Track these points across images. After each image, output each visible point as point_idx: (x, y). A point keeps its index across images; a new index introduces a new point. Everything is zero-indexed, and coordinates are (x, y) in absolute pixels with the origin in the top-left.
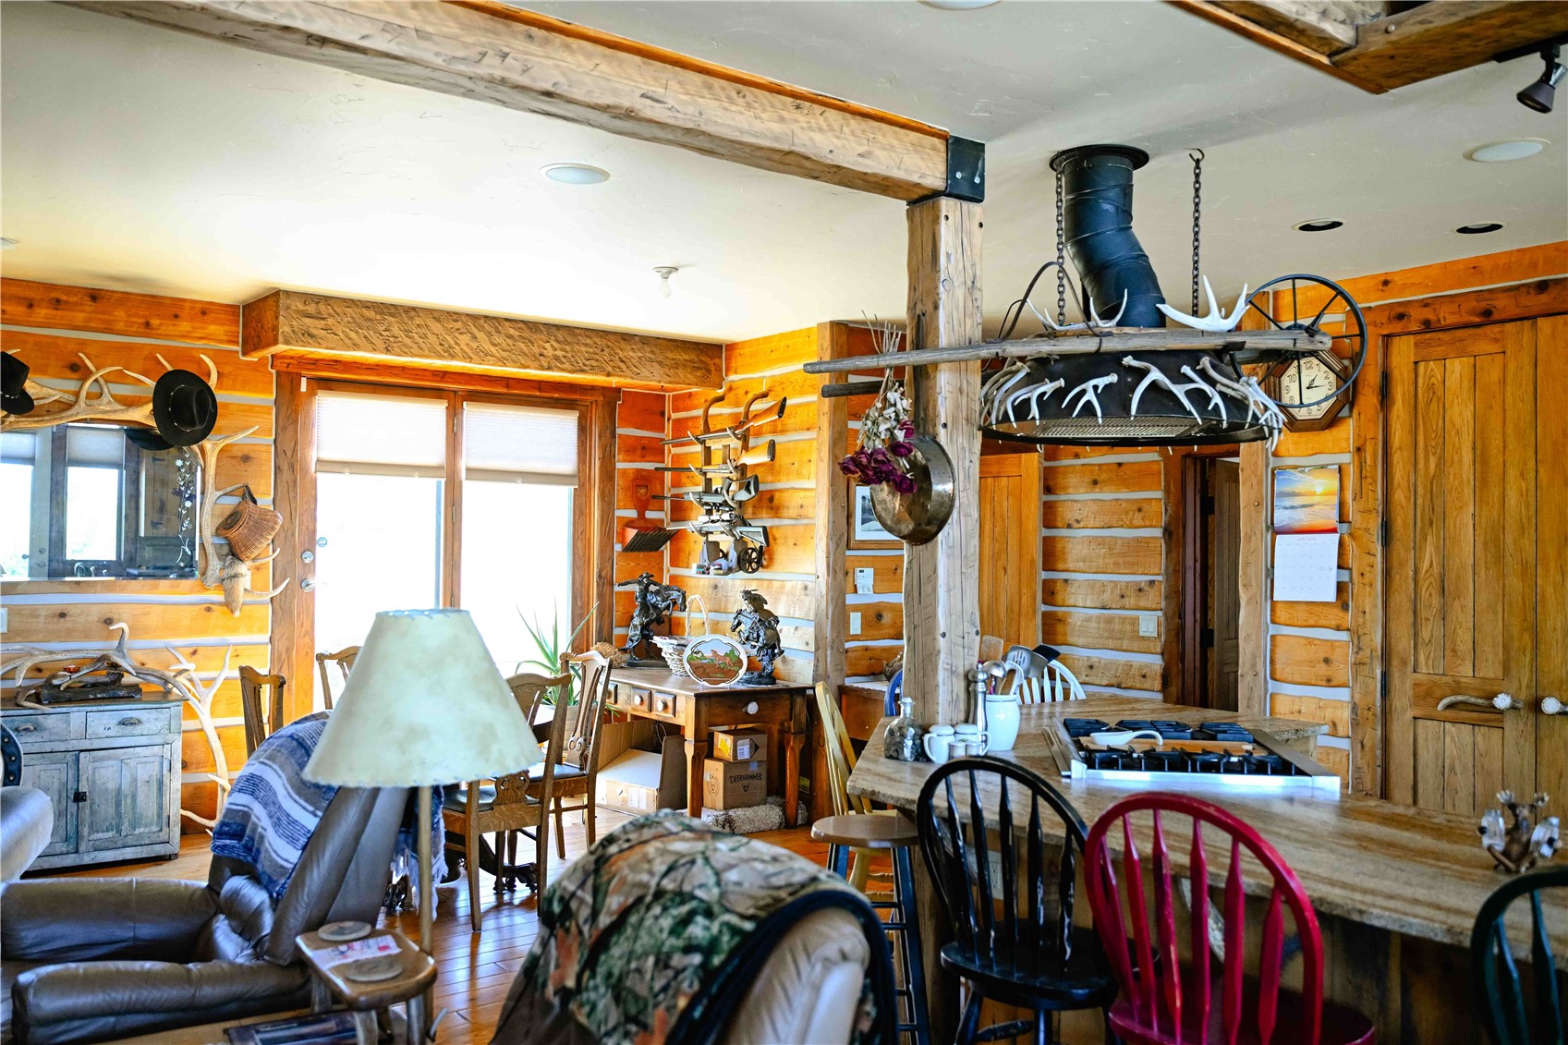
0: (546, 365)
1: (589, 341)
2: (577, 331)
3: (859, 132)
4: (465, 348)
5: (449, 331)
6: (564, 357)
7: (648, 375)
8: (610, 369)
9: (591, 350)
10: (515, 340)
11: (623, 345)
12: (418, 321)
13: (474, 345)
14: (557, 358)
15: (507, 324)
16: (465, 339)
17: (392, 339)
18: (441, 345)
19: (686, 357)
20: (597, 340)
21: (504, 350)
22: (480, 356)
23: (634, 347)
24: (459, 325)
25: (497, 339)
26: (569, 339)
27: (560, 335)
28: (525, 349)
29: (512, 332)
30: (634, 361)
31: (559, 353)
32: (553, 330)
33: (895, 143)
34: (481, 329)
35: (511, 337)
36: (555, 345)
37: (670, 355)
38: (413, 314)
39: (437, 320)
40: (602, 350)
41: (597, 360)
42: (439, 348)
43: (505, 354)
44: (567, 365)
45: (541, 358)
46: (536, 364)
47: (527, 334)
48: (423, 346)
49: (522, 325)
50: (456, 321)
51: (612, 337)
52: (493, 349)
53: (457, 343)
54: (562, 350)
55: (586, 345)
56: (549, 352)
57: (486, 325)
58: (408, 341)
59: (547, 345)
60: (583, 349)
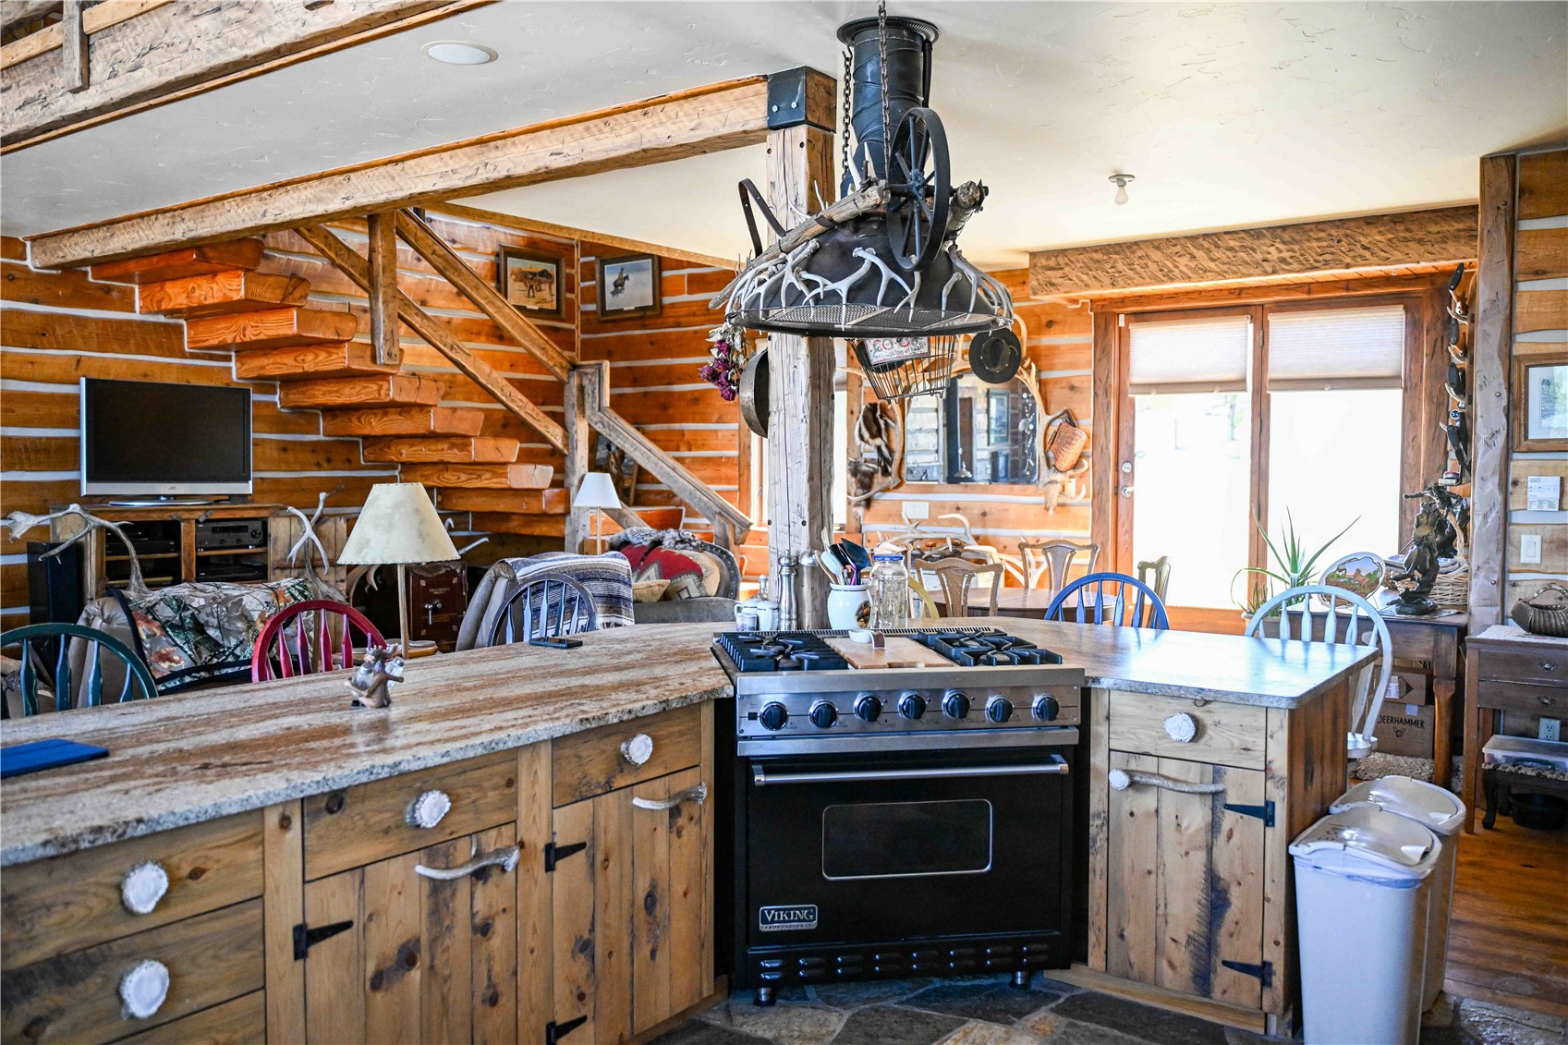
0: (1270, 270)
1: (1322, 235)
2: (1308, 227)
3: (691, 111)
4: (1185, 270)
5: (1169, 257)
6: (1291, 257)
7: (1404, 257)
8: (1348, 260)
9: (1325, 244)
10: (1236, 251)
11: (1366, 230)
12: (1139, 253)
13: (1193, 264)
14: (1283, 260)
15: (1227, 237)
16: (1183, 261)
17: (1117, 275)
18: (1161, 270)
19: (1461, 226)
20: (1334, 232)
21: (1224, 264)
22: (1198, 274)
23: (1382, 229)
24: (1178, 248)
25: (1216, 254)
26: (1298, 238)
27: (1286, 237)
28: (1247, 258)
29: (1232, 243)
30: (1380, 245)
31: (1286, 255)
32: (1279, 232)
33: (721, 105)
34: (1201, 247)
35: (1231, 249)
36: (1281, 246)
37: (1434, 228)
38: (1135, 247)
39: (1158, 248)
40: (1339, 241)
41: (1332, 253)
42: (1159, 274)
43: (1225, 268)
44: (1296, 266)
45: (1264, 263)
46: (1259, 271)
47: (1249, 242)
48: (1144, 275)
49: (1243, 235)
50: (1175, 245)
51: (1352, 224)
52: (1212, 265)
53: (1176, 267)
54: (1288, 251)
55: (1318, 240)
56: (1274, 255)
57: (1205, 244)
58: (1131, 273)
59: (1272, 249)
60: (1315, 244)
